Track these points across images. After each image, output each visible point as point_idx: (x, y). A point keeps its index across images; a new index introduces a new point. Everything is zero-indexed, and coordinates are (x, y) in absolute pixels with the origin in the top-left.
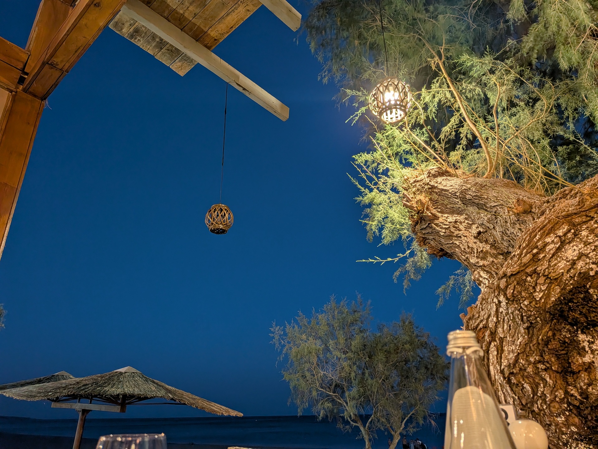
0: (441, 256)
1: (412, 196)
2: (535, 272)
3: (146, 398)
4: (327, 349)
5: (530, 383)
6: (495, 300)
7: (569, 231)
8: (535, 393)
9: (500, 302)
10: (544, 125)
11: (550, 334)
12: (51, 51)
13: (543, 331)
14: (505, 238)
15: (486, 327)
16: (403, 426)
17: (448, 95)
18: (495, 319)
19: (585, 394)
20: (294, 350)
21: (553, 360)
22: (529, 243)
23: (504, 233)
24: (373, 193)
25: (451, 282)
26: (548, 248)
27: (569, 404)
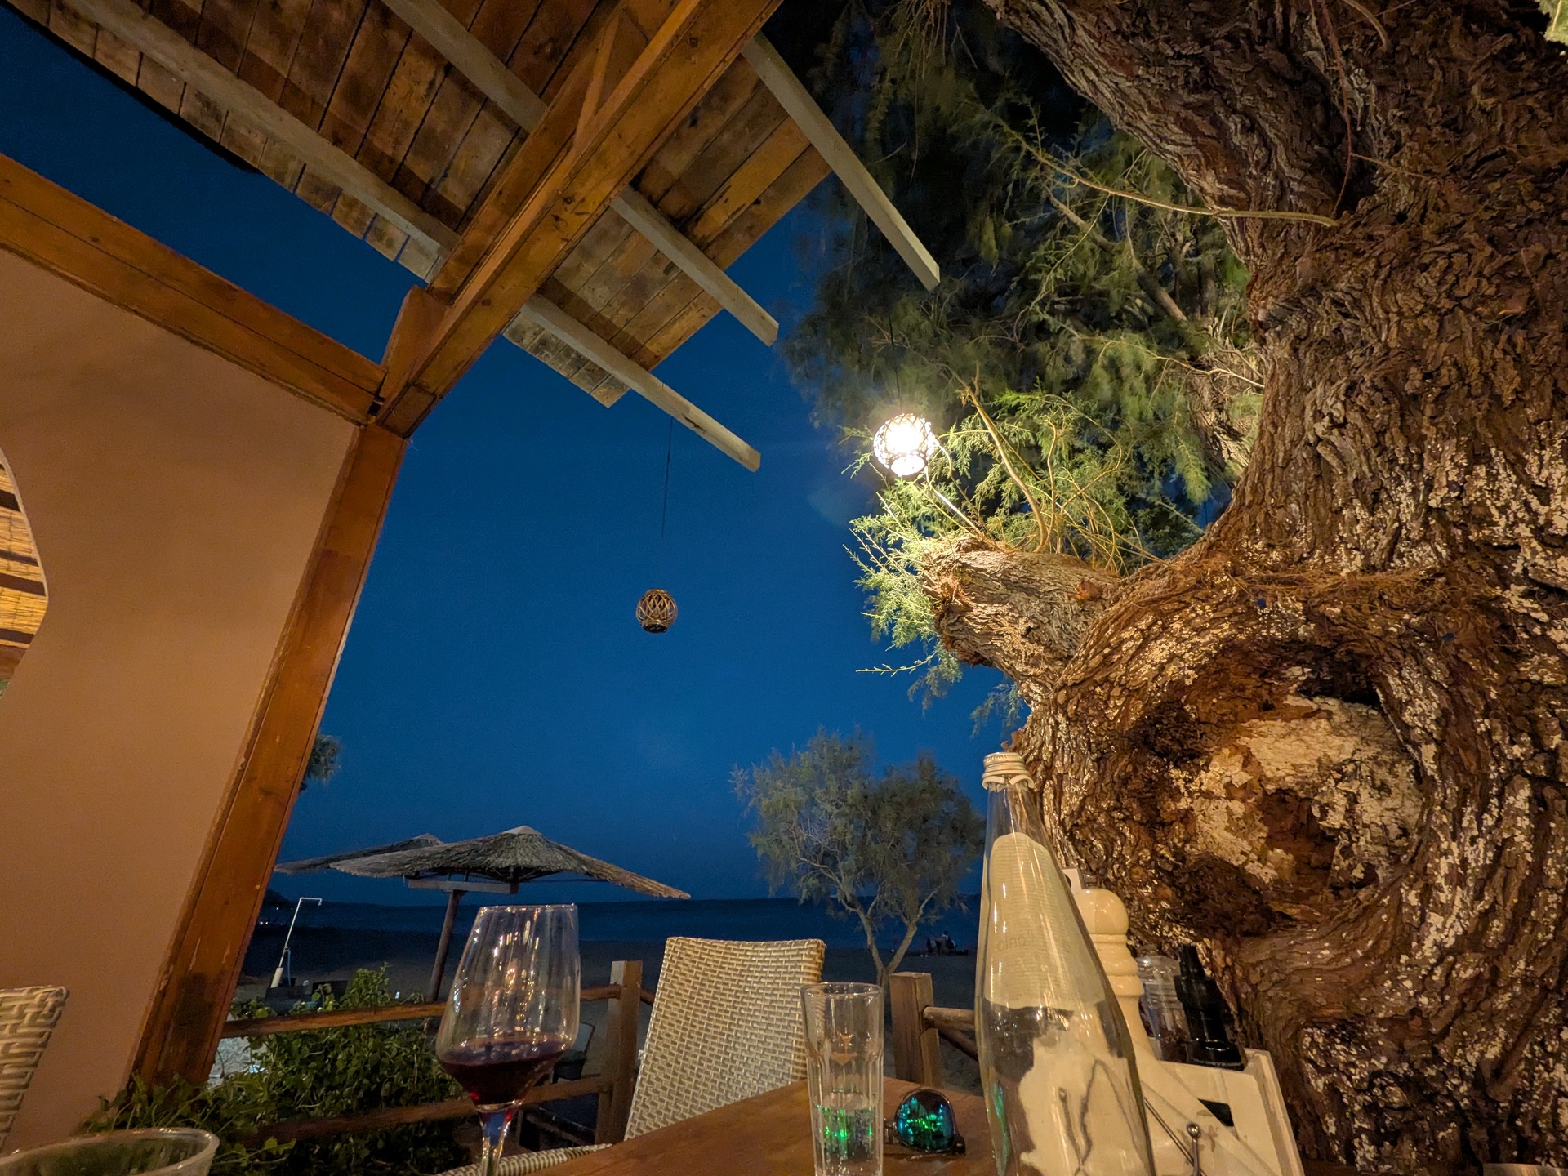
0: (975, 663)
1: (936, 577)
2: (1107, 679)
3: (549, 872)
4: (812, 802)
5: (1101, 840)
6: (1051, 721)
7: (1155, 623)
8: (1109, 853)
9: (1057, 723)
10: (1119, 479)
11: (1130, 768)
12: (417, 368)
13: (1120, 765)
14: (1065, 636)
15: (1038, 759)
16: (921, 911)
17: (986, 439)
18: (1051, 748)
19: (1180, 855)
20: (765, 802)
21: (1134, 805)
22: (1098, 640)
23: (1063, 630)
24: (881, 574)
25: (990, 702)
26: (1125, 647)
27: (1158, 869)
